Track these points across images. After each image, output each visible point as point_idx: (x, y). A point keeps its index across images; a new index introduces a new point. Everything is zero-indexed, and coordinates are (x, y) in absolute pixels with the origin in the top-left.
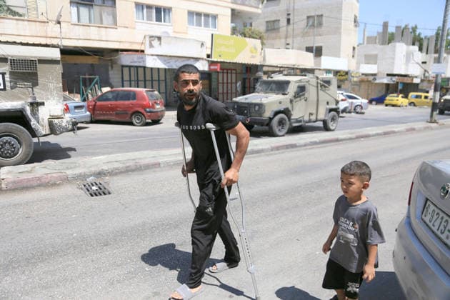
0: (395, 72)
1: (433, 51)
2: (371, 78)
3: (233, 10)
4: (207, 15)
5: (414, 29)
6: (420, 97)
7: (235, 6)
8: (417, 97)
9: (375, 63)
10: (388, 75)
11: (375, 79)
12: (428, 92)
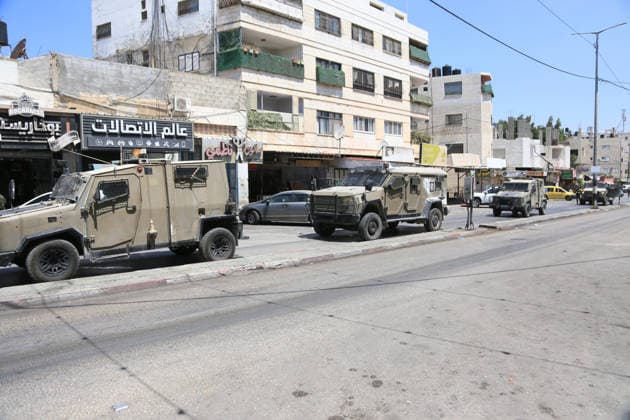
0: (524, 166)
1: (550, 142)
2: (501, 173)
3: (412, 118)
4: (395, 124)
5: (528, 119)
6: (552, 190)
7: (412, 115)
8: (549, 190)
9: (504, 158)
10: (517, 169)
11: (505, 173)
12: (554, 185)
